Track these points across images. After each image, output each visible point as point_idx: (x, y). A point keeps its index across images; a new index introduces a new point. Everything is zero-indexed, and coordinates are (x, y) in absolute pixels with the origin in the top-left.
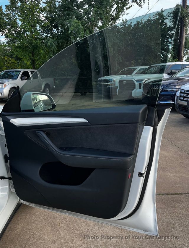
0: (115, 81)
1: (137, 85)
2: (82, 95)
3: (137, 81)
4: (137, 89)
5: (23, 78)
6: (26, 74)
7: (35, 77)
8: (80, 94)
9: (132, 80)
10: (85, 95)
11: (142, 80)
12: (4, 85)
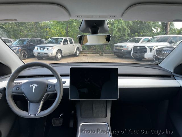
0: (128, 47)
1: (148, 49)
2: (100, 55)
3: (148, 47)
4: (149, 52)
5: (65, 43)
6: (66, 41)
7: (71, 43)
8: (99, 55)
9: (145, 47)
11: (153, 47)
12: (53, 48)
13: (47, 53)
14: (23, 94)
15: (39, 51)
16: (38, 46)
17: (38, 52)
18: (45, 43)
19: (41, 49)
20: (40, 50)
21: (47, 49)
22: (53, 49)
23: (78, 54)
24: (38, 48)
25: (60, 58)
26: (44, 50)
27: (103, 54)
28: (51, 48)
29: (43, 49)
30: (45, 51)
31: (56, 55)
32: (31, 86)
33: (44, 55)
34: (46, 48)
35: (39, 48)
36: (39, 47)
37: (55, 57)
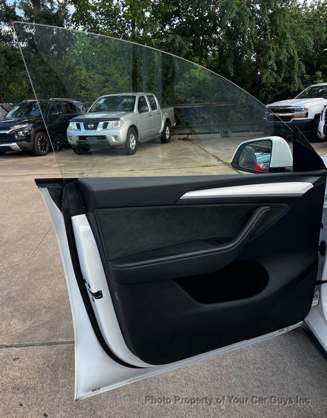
2: (223, 137)
5: (141, 109)
7: (154, 107)
8: (219, 135)
10: (227, 137)
12: (119, 122)
13: (104, 137)
15: (83, 132)
16: (78, 118)
17: (81, 135)
18: (90, 111)
19: (89, 126)
20: (86, 128)
21: (105, 126)
22: (119, 126)
23: (167, 137)
24: (78, 125)
25: (134, 148)
26: (95, 128)
27: (227, 132)
28: (114, 122)
29: (93, 126)
30: (100, 131)
31: (126, 142)
33: (96, 141)
34: (101, 123)
35: (82, 125)
36: (81, 120)
37: (123, 147)
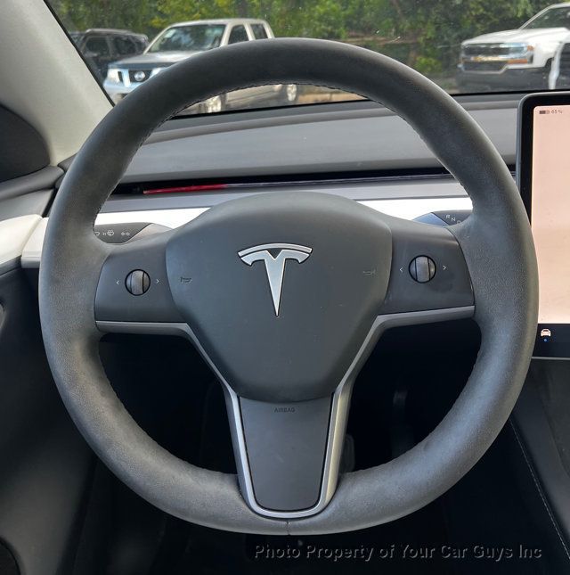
0: (531, 49)
14: (185, 327)
15: (128, 86)
16: (120, 62)
17: (125, 92)
18: (150, 51)
19: (136, 76)
20: (133, 79)
23: (291, 97)
24: (120, 74)
29: (143, 75)
32: (248, 260)
35: (126, 75)
36: (124, 67)
